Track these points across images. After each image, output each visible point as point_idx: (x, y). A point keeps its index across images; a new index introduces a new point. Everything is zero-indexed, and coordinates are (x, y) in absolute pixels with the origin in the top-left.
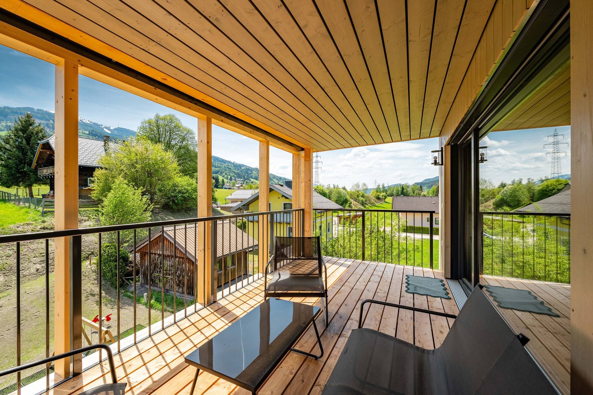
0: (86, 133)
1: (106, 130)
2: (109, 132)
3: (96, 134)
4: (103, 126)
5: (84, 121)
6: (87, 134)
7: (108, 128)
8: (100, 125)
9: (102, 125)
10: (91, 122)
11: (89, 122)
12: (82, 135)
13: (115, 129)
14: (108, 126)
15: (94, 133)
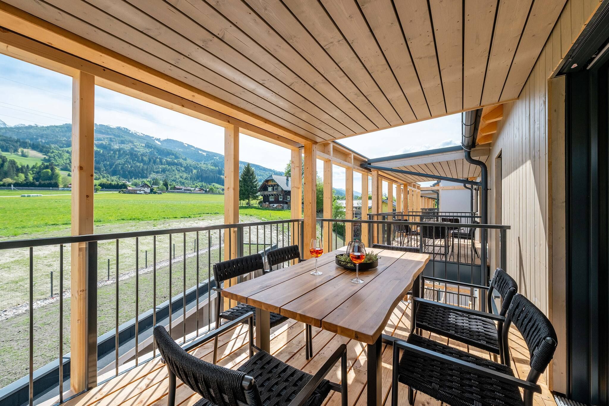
0: (143, 145)
1: (157, 142)
2: (159, 143)
3: (151, 146)
4: (154, 139)
5: (138, 134)
6: (144, 147)
7: (158, 140)
8: (151, 137)
9: (153, 137)
10: (144, 135)
11: (142, 135)
12: (139, 147)
13: (165, 141)
14: (158, 138)
15: (150, 145)
